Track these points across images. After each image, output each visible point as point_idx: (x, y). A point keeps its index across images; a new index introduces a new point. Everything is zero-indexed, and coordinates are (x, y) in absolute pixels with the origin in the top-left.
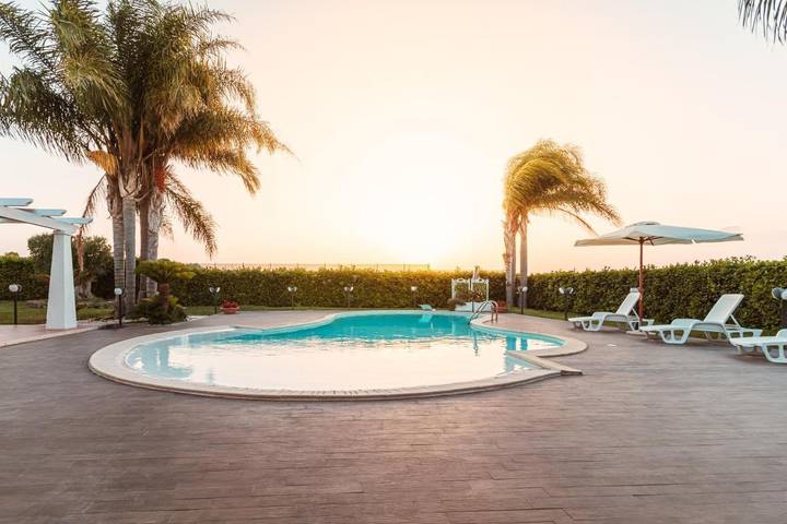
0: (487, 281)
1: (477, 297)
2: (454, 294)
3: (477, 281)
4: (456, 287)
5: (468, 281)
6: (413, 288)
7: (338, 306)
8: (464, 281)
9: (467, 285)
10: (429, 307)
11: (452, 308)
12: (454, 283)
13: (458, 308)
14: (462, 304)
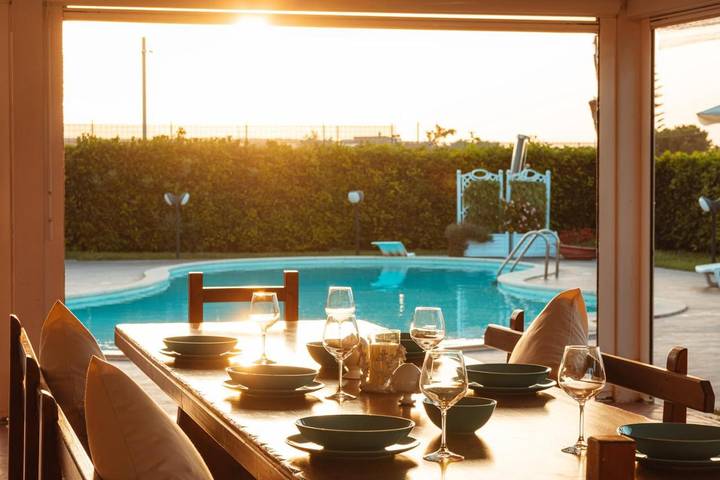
0: (547, 179)
1: (520, 220)
2: (461, 212)
3: (522, 176)
4: (468, 193)
5: (499, 177)
6: (354, 197)
7: (139, 250)
8: (488, 176)
9: (494, 186)
10: (397, 246)
11: (459, 251)
12: (462, 181)
13: (474, 249)
14: (484, 239)
